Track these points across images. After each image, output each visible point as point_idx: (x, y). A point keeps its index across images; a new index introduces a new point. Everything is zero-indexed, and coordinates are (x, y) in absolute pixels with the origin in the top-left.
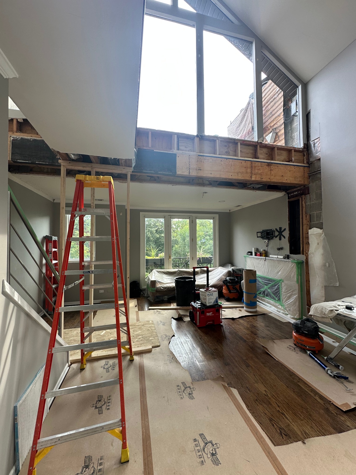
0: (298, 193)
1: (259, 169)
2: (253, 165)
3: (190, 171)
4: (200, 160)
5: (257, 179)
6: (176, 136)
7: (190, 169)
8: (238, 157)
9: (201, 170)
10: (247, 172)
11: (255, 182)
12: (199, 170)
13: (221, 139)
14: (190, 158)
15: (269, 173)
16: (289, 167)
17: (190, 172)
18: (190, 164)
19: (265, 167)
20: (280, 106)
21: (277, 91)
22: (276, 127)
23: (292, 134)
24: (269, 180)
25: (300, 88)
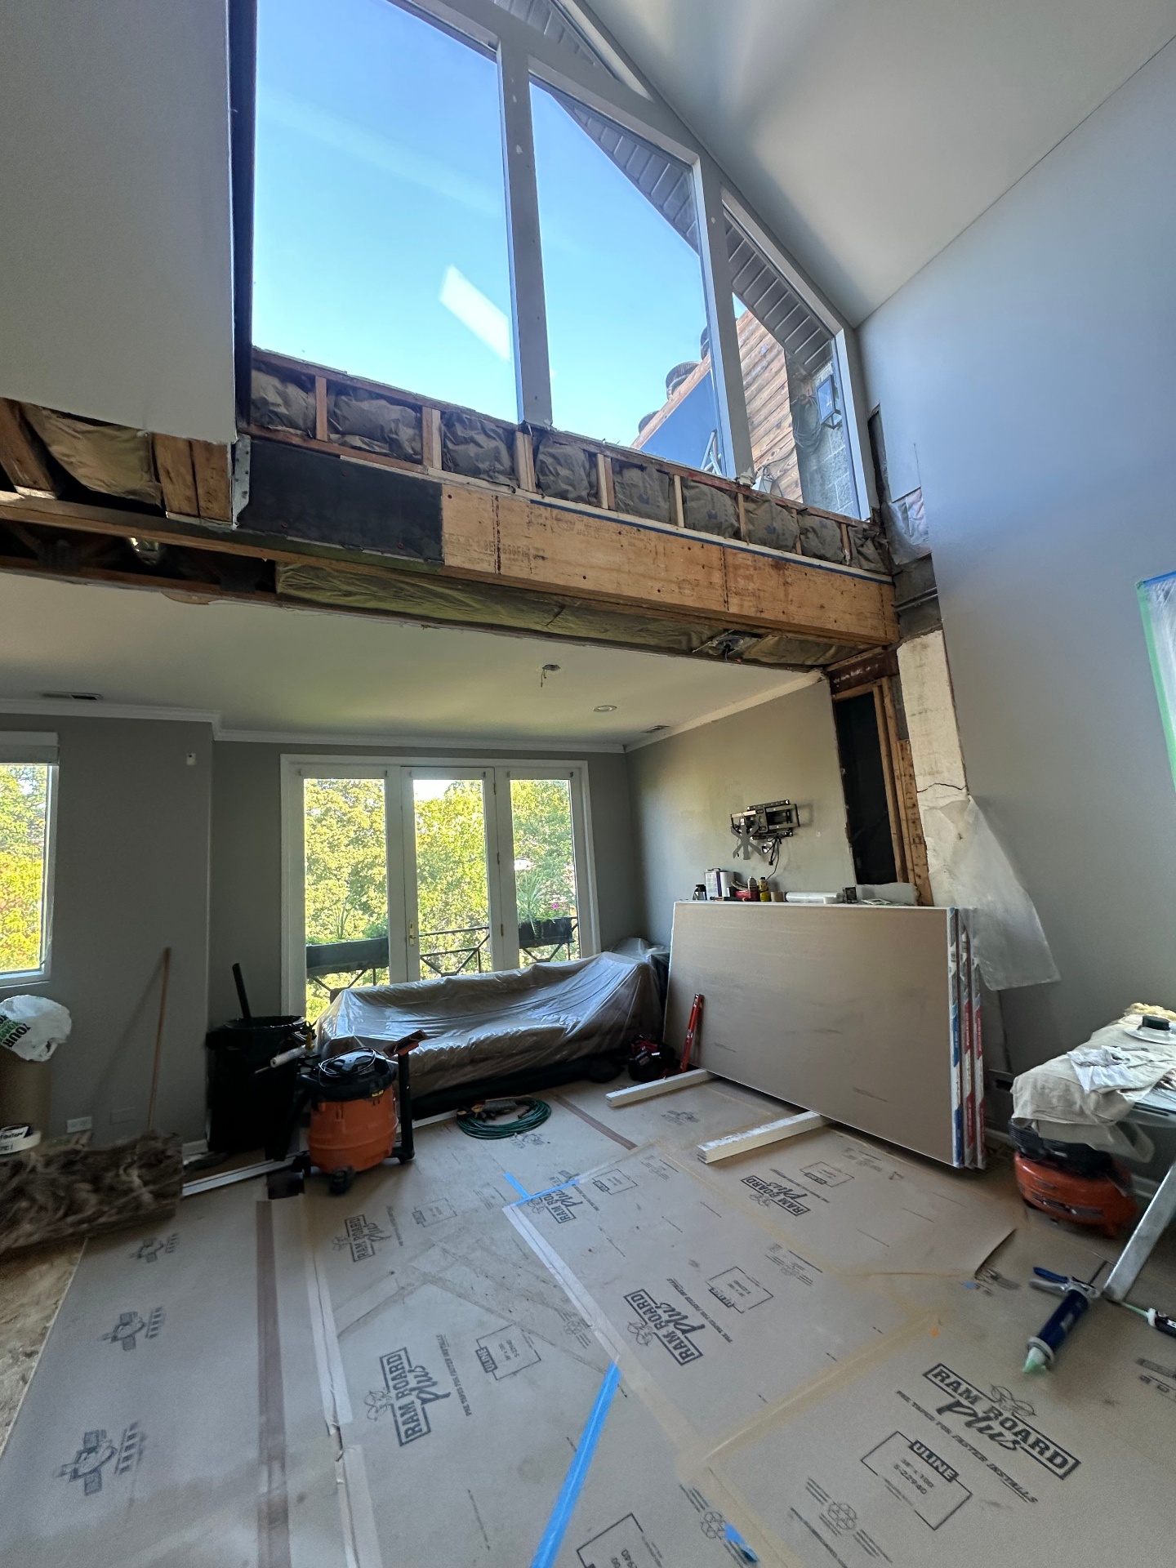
0: (864, 670)
1: (749, 578)
2: (730, 559)
3: (499, 557)
4: (542, 521)
5: (745, 613)
6: (436, 414)
7: (499, 549)
8: (676, 527)
9: (543, 558)
10: (711, 583)
11: (737, 623)
12: (536, 557)
13: (614, 455)
14: (498, 507)
15: (781, 593)
16: (838, 580)
17: (499, 562)
18: (498, 532)
19: (766, 571)
20: (779, 398)
21: (762, 353)
22: (769, 462)
23: (822, 485)
24: (782, 618)
25: (841, 338)
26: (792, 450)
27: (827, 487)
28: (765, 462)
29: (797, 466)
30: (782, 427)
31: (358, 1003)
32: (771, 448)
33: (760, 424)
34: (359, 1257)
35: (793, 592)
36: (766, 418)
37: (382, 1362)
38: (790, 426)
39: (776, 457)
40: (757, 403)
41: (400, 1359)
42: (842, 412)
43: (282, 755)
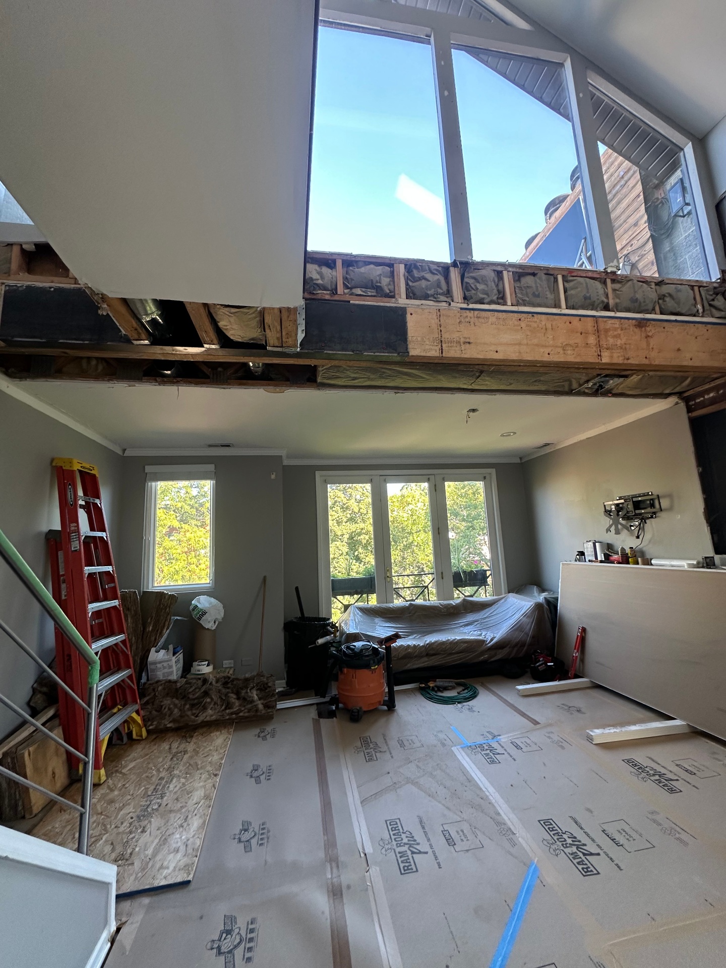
0: (718, 392)
1: (617, 337)
2: (602, 326)
3: (442, 346)
4: (467, 320)
5: (615, 361)
6: (402, 267)
7: (441, 341)
8: (560, 310)
9: (469, 343)
10: (587, 344)
11: (608, 369)
12: (464, 343)
13: (514, 270)
14: (440, 316)
15: (644, 344)
16: (692, 329)
17: (442, 349)
18: (441, 331)
19: (631, 329)
20: (635, 204)
21: (621, 176)
22: (628, 252)
23: (676, 260)
24: (646, 362)
25: (689, 150)
26: (648, 239)
27: (679, 261)
28: (625, 252)
29: (652, 251)
30: (639, 225)
31: (360, 613)
32: (630, 241)
33: (622, 225)
34: (369, 760)
35: (653, 342)
37: (386, 823)
38: (645, 223)
39: (634, 247)
40: (618, 211)
41: (397, 824)
42: (692, 203)
43: (316, 472)
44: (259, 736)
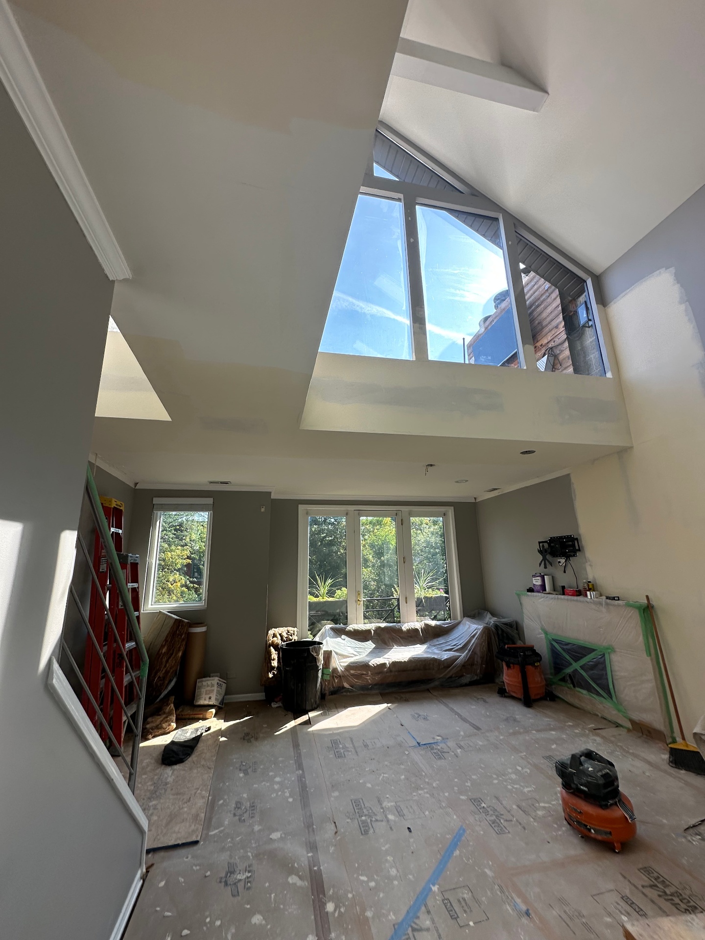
20: (556, 312)
21: (546, 289)
22: (553, 346)
23: (584, 357)
25: (589, 282)
26: (565, 340)
27: (587, 359)
28: (550, 346)
29: (568, 349)
30: (559, 327)
32: (553, 339)
33: (547, 325)
34: (338, 757)
36: (549, 323)
37: (352, 801)
38: (563, 327)
39: (557, 344)
40: (544, 315)
41: (360, 802)
42: (592, 320)
43: (299, 505)
44: (244, 739)
